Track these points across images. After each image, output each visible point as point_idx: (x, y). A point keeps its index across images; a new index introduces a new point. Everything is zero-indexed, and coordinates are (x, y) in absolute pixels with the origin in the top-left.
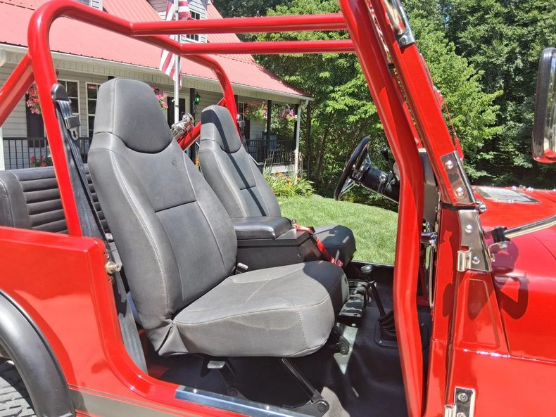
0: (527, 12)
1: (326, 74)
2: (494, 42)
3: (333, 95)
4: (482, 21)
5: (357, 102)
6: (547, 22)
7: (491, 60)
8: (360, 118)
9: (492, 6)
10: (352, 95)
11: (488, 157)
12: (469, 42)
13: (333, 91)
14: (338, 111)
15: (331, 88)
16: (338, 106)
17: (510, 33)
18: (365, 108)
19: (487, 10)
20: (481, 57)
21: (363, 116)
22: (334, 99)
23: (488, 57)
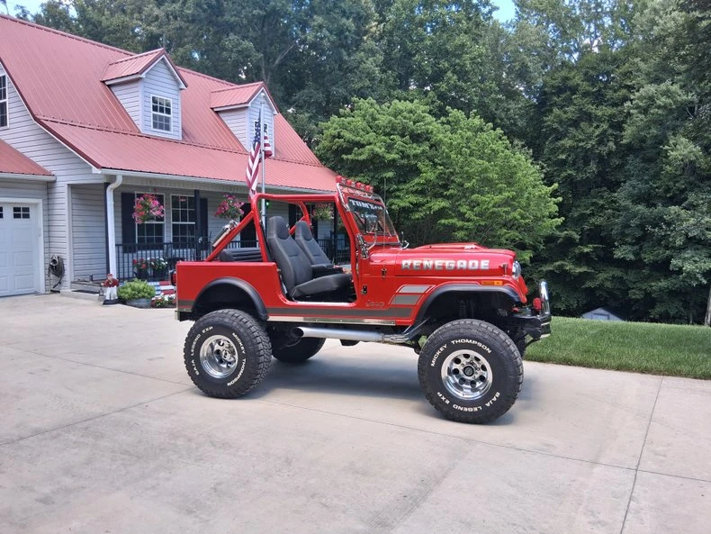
0: (615, 91)
1: (390, 174)
2: (582, 124)
3: (398, 193)
4: (569, 101)
5: (421, 200)
6: (634, 102)
7: (580, 144)
8: (426, 215)
9: (578, 85)
10: (416, 192)
11: (586, 250)
12: (555, 125)
13: (398, 190)
14: (404, 210)
15: (395, 187)
16: (402, 204)
17: (600, 114)
18: (429, 205)
19: (574, 90)
20: (570, 141)
21: (428, 213)
22: (398, 197)
23: (576, 141)
